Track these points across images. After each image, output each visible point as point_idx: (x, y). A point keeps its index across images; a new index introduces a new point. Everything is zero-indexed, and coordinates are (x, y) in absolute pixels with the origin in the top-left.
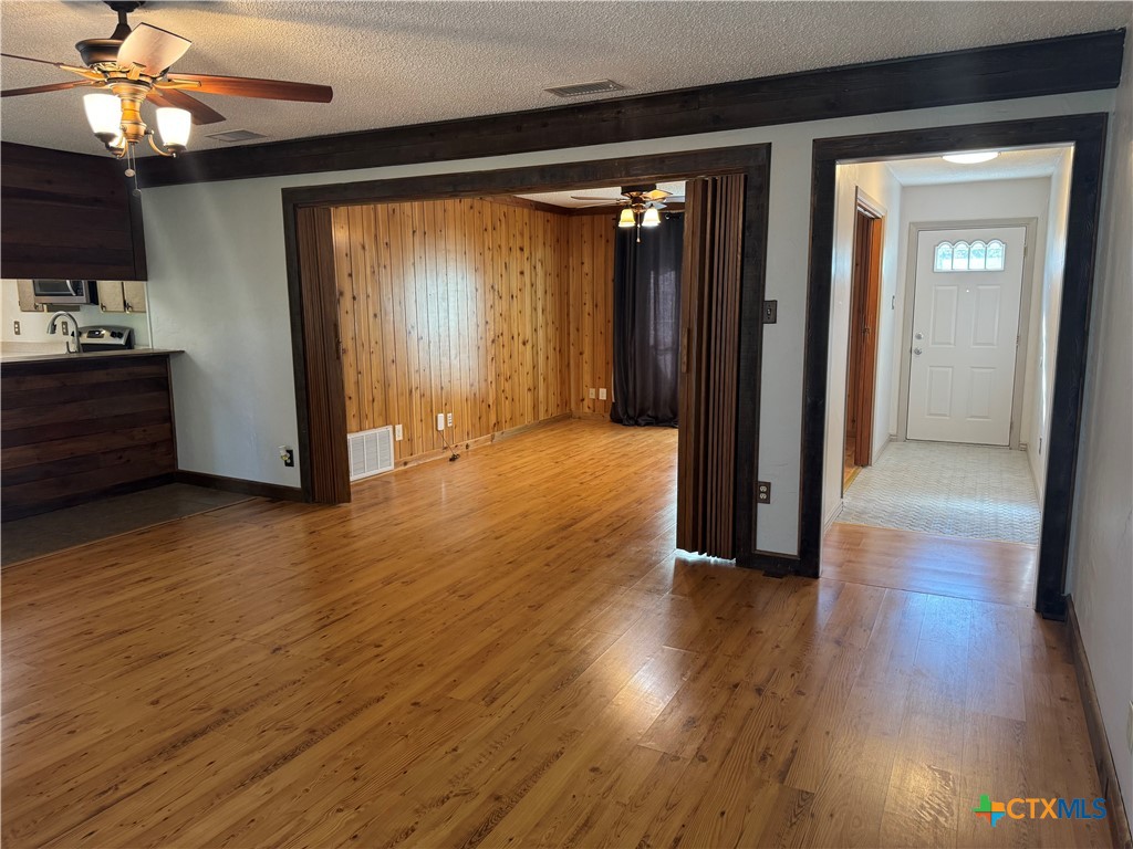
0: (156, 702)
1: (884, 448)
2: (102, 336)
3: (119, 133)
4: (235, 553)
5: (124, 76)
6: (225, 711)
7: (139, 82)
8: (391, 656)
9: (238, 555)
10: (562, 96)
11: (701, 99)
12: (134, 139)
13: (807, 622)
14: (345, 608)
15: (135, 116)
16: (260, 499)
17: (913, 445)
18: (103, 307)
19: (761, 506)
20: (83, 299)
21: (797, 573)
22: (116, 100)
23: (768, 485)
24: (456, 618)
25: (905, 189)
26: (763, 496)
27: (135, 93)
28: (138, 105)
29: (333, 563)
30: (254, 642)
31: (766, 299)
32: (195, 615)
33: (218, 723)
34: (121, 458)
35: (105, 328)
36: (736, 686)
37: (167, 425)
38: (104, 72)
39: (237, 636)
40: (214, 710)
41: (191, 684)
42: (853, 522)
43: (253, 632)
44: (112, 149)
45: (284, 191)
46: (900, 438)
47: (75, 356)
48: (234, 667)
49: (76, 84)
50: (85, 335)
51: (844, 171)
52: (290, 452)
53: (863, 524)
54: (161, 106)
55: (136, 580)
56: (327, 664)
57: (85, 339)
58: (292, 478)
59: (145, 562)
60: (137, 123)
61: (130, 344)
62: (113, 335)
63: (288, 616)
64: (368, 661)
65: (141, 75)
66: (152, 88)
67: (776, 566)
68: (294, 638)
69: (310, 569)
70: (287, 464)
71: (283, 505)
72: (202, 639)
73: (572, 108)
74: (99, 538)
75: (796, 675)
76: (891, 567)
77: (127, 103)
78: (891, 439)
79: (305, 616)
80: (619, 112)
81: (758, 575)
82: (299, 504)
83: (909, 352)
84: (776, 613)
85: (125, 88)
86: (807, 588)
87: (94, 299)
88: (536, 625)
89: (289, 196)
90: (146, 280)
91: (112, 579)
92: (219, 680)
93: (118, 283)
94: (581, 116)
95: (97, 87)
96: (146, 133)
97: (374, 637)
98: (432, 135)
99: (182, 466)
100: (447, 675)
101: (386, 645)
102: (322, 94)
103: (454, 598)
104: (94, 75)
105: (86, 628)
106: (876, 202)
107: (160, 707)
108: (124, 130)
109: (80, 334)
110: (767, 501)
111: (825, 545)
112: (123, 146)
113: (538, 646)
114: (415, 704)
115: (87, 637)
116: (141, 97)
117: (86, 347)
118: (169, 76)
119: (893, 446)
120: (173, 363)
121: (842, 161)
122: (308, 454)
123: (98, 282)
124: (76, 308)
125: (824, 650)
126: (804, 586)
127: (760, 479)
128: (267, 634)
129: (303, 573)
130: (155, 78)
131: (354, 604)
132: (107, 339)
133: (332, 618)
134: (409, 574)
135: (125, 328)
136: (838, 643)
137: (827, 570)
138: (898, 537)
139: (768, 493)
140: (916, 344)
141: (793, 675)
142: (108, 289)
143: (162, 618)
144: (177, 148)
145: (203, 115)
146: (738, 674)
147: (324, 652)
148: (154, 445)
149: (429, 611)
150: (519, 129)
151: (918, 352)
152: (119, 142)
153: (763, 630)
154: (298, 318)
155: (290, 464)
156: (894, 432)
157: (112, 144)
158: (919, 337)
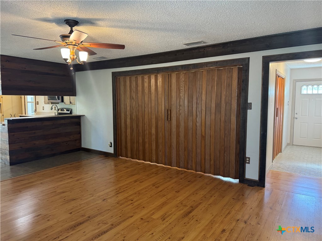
0: (71, 213)
1: (286, 147)
2: (64, 111)
3: (69, 58)
4: (95, 171)
5: (71, 43)
6: (89, 217)
7: (75, 45)
8: (136, 204)
9: (96, 172)
10: (188, 46)
11: (229, 45)
12: (73, 60)
13: (261, 202)
14: (124, 189)
15: (74, 54)
16: (103, 156)
17: (295, 147)
18: (65, 103)
19: (247, 165)
20: (60, 101)
21: (258, 186)
22: (69, 50)
23: (249, 158)
24: (154, 194)
25: (291, 69)
26: (248, 161)
27: (74, 48)
28: (74, 51)
29: (121, 175)
30: (98, 197)
31: (248, 102)
32: (83, 188)
33: (87, 220)
34: (67, 144)
35: (65, 108)
36: (238, 220)
37: (80, 135)
38: (66, 43)
39: (94, 195)
40: (86, 217)
41: (81, 208)
42: (276, 170)
43: (98, 194)
44: (67, 62)
45: (112, 73)
46: (291, 144)
47: (57, 116)
48: (92, 204)
49: (59, 46)
50: (60, 110)
51: (272, 65)
52: (111, 143)
53: (279, 171)
54: (80, 51)
55: (68, 178)
56: (118, 205)
57: (60, 111)
58: (111, 150)
59: (71, 173)
60: (74, 56)
61: (71, 113)
62: (67, 110)
63: (108, 190)
64: (129, 205)
65: (75, 43)
66: (78, 46)
67: (251, 183)
68: (109, 197)
69: (115, 177)
70: (110, 147)
71: (109, 158)
72: (84, 196)
73: (191, 49)
74: (60, 165)
75: (257, 218)
76: (288, 185)
77: (72, 50)
78: (288, 145)
79: (112, 190)
80: (204, 50)
81: (246, 186)
82: (113, 158)
83: (293, 118)
84: (252, 198)
85: (71, 47)
86: (261, 190)
87: (62, 101)
88: (177, 197)
89: (113, 74)
90: (76, 96)
91: (62, 177)
92: (87, 208)
93: (69, 97)
94: (193, 51)
95: (64, 46)
96: (76, 58)
97: (131, 198)
98: (152, 57)
99: (83, 146)
100: (151, 211)
101: (134, 200)
102: (122, 47)
103: (154, 187)
104: (64, 44)
105: (54, 191)
106: (282, 73)
107: (72, 214)
108: (71, 57)
109: (58, 110)
110: (249, 163)
111: (267, 177)
112: (70, 62)
113: (178, 204)
114: (141, 219)
115: (55, 193)
116: (75, 49)
117: (60, 114)
118: (82, 43)
119: (289, 147)
120: (82, 118)
121: (272, 62)
122: (116, 144)
123: (64, 97)
124: (58, 103)
125: (266, 210)
126: (260, 190)
127: (247, 156)
128: (102, 195)
129: (113, 178)
130: (79, 44)
131: (126, 187)
132: (65, 111)
133: (120, 191)
134: (142, 179)
135: (70, 109)
136: (271, 208)
137: (267, 185)
138: (291, 175)
139: (249, 160)
140: (296, 116)
141: (256, 218)
142: (66, 98)
143: (74, 189)
144: (84, 62)
145: (91, 53)
146: (239, 217)
147: (117, 201)
148: (76, 140)
149: (147, 191)
150: (176, 55)
151: (296, 118)
152: (69, 61)
153: (247, 203)
154: (115, 107)
155: (111, 146)
156: (289, 143)
157: (67, 61)
158: (297, 114)
